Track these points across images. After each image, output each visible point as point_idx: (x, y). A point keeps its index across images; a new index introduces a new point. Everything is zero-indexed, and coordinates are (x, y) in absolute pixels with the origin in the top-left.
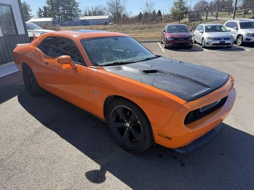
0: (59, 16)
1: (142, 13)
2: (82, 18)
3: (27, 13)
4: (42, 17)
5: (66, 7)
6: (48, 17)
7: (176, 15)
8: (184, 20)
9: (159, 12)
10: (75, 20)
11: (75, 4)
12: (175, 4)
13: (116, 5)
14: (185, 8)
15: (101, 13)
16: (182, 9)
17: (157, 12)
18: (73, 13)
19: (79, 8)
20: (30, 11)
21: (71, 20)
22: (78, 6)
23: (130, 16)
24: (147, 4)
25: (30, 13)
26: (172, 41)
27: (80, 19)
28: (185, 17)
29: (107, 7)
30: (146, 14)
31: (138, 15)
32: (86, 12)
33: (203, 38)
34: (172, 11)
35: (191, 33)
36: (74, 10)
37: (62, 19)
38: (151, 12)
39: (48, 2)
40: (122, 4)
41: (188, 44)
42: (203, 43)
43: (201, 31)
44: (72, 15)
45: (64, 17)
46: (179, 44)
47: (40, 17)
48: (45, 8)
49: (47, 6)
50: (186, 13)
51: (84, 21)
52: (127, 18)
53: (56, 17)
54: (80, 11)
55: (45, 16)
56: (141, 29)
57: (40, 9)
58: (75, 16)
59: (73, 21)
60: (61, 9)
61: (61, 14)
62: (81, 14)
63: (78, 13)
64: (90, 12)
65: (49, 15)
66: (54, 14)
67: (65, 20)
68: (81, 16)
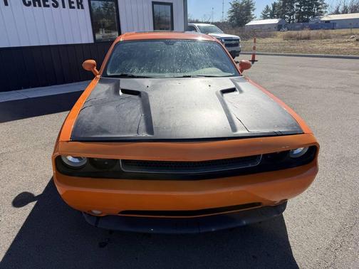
0: (290, 15)
2: (325, 18)
3: (249, 14)
4: (268, 18)
6: (275, 18)
10: (312, 21)
18: (314, 10)
20: (253, 10)
21: (307, 20)
25: (252, 13)
27: (323, 19)
32: (338, 8)
36: (317, 5)
37: (293, 19)
44: (310, 13)
45: (297, 17)
47: (264, 19)
48: (274, 5)
49: (278, 2)
51: (328, 22)
53: (285, 18)
54: (326, 7)
55: (272, 17)
57: (267, 7)
58: (314, 15)
59: (310, 23)
60: (297, 6)
61: (294, 12)
62: (326, 12)
63: (322, 10)
64: (345, 8)
65: (278, 15)
66: (285, 12)
67: (298, 22)
68: (326, 15)
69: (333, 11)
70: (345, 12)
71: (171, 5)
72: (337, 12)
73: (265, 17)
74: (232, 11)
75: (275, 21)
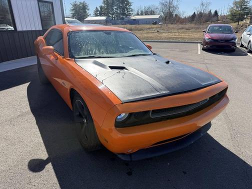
0: (112, 15)
1: (196, 13)
2: (133, 18)
3: (85, 12)
4: (98, 16)
5: (120, 6)
6: (102, 16)
7: (235, 16)
8: (244, 21)
9: (216, 12)
10: (126, 19)
11: (128, 3)
12: (235, 3)
13: (168, 5)
14: (247, 8)
15: (152, 13)
16: (243, 10)
17: (213, 12)
18: (126, 12)
19: (131, 7)
20: (88, 10)
21: (123, 19)
22: (131, 5)
23: (183, 17)
24: (202, 4)
25: (88, 12)
26: (210, 43)
27: (131, 18)
28: (245, 18)
29: (160, 7)
30: (201, 15)
31: (191, 15)
32: (138, 11)
33: (250, 41)
34: (231, 11)
35: (237, 36)
36: (127, 9)
37: (114, 18)
38: (207, 12)
39: (104, 2)
40: (175, 3)
41: (229, 47)
42: (249, 47)
43: (249, 33)
44: (124, 14)
45: (117, 16)
46: (218, 46)
47: (96, 16)
48: (101, 7)
49: (103, 5)
50: (247, 14)
51: (134, 20)
52: (179, 18)
53: (109, 16)
54: (132, 10)
55: (101, 15)
56: (187, 29)
57: (97, 8)
58: (126, 16)
59: (125, 20)
60: (115, 9)
61: (114, 13)
62: (133, 14)
63: (130, 12)
64: (142, 12)
65: (104, 14)
66: (109, 13)
67: (118, 19)
68: (132, 15)
69: (136, 13)
70: (142, 14)
71: (52, 3)
72: (138, 15)
73: (96, 15)
74: (73, 10)
75: (104, 18)
